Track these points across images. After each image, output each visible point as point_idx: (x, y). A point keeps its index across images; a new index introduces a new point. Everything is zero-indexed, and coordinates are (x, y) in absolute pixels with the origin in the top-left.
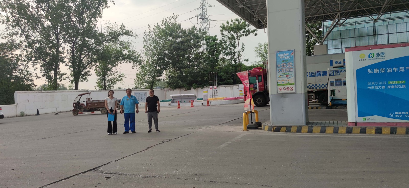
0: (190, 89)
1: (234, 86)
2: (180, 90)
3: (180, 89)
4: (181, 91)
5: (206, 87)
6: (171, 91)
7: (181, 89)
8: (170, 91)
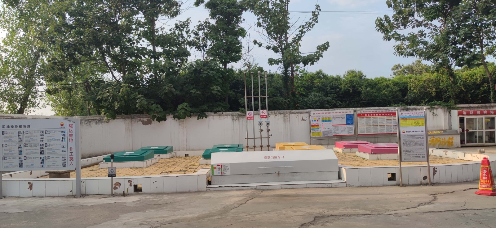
0: (165, 120)
1: (293, 113)
2: (128, 121)
3: (128, 118)
4: (132, 124)
5: (213, 114)
6: (96, 123)
7: (132, 118)
8: (93, 124)
